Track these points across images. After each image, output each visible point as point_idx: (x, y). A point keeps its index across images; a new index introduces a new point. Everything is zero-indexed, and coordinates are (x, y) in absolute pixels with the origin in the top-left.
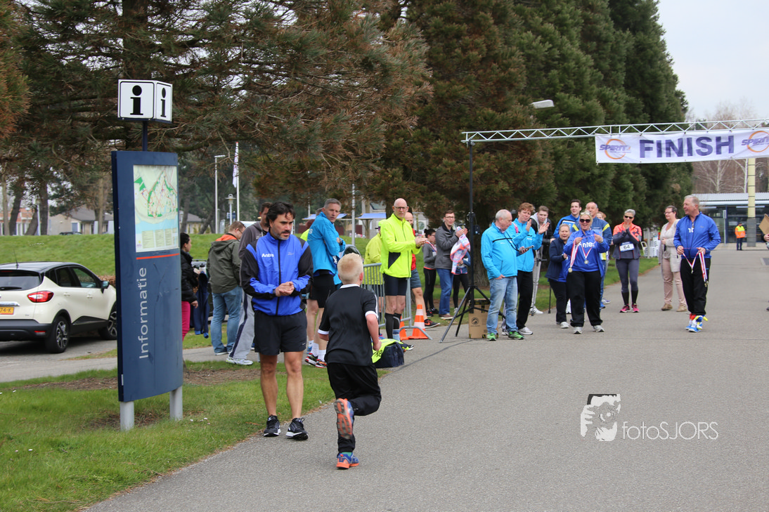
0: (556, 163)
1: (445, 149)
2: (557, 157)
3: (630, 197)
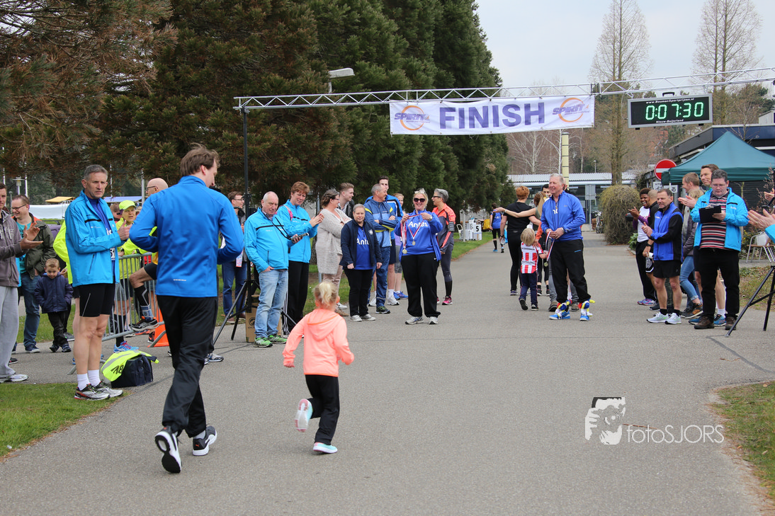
0: (355, 137)
1: (225, 121)
2: (356, 131)
3: (441, 177)
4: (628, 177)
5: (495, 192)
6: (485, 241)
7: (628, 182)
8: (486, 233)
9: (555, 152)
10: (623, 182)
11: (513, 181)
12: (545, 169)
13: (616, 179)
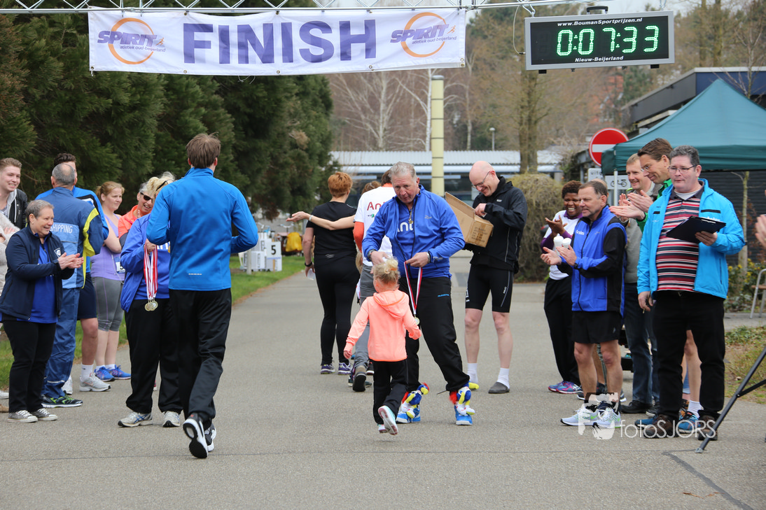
4: (548, 159)
5: (308, 182)
6: (288, 272)
7: (550, 168)
8: (291, 259)
9: (420, 112)
10: (540, 168)
11: (341, 162)
12: (400, 141)
13: (528, 161)
